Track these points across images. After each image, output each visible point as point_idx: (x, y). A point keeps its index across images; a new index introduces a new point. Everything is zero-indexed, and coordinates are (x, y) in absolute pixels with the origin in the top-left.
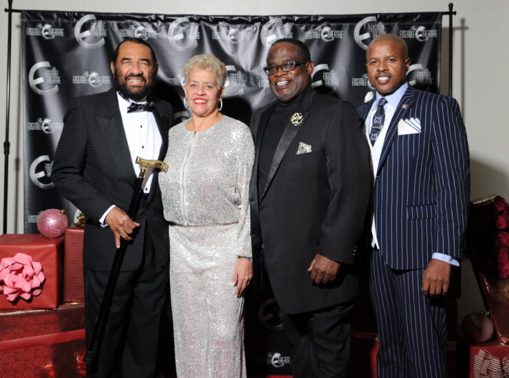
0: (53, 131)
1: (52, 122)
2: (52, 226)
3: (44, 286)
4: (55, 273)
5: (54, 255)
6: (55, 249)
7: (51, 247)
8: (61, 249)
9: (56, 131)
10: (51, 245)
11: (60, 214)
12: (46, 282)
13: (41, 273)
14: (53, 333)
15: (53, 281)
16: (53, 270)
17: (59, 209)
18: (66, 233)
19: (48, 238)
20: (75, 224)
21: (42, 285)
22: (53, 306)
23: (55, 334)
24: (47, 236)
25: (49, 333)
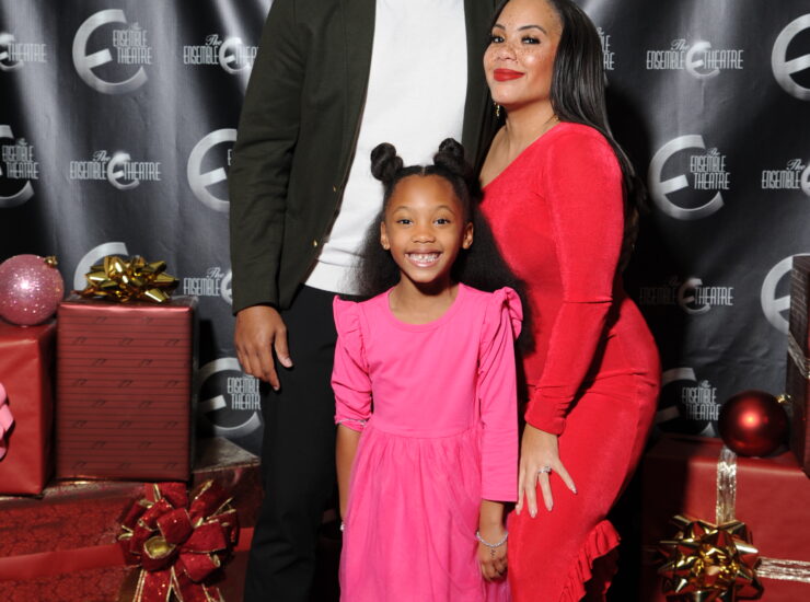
0: (20, 64)
1: (17, 41)
2: (28, 296)
3: (12, 439)
4: (36, 408)
5: (34, 364)
6: (36, 352)
7: (29, 347)
8: (50, 350)
9: (26, 63)
10: (26, 342)
11: (45, 267)
12: (16, 431)
13: (5, 406)
14: (34, 552)
15: (32, 428)
16: (32, 401)
17: (43, 255)
18: (60, 313)
19: (17, 326)
20: (78, 293)
21: (8, 434)
22: (34, 488)
23: (39, 555)
24: (14, 320)
25: (24, 553)
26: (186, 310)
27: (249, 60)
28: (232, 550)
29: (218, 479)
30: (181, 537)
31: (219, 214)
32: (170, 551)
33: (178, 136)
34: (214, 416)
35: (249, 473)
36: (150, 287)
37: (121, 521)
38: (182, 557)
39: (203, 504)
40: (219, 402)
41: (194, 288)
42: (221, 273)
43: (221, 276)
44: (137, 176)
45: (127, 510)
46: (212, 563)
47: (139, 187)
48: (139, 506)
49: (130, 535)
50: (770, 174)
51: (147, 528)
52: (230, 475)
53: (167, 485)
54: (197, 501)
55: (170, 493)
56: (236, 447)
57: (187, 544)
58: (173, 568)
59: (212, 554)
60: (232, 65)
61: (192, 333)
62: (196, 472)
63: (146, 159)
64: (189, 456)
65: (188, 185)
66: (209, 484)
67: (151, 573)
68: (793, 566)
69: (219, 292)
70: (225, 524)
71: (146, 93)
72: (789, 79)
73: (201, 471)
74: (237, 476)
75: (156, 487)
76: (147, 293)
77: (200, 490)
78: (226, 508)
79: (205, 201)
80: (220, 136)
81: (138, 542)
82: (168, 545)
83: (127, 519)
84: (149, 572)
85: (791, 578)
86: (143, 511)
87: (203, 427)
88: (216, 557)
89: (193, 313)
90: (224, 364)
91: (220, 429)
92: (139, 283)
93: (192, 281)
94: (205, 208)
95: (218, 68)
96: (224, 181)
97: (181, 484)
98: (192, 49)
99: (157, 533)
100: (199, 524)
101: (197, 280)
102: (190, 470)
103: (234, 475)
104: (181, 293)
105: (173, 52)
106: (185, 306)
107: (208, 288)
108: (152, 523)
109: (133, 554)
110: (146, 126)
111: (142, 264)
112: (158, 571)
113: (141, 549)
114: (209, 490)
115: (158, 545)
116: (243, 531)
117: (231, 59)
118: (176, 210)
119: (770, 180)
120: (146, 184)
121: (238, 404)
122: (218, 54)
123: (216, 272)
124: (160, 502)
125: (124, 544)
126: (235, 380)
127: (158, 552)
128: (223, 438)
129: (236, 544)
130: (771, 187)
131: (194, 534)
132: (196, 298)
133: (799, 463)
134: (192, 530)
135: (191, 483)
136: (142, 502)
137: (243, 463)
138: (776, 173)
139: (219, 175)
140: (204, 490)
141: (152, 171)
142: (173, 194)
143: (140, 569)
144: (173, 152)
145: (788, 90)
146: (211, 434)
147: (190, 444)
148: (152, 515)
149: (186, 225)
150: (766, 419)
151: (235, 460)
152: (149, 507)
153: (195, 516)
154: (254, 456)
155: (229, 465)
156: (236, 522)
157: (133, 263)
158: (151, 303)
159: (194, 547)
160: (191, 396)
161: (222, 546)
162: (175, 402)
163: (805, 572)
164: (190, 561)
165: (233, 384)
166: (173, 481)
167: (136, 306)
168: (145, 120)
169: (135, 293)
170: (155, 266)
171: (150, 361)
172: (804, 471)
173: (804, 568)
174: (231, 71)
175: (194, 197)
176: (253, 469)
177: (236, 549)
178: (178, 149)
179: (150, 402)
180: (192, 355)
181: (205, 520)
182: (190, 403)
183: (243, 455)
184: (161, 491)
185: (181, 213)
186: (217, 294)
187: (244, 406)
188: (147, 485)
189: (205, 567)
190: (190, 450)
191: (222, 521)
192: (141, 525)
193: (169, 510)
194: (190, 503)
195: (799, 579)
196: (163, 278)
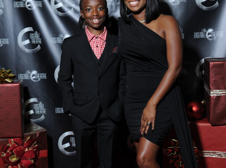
26: (19, 84)
27: (35, 5)
28: (37, 157)
29: (32, 136)
30: (21, 155)
31: (28, 54)
32: (18, 159)
33: (14, 30)
34: (30, 116)
35: (41, 134)
36: (7, 78)
37: (2, 151)
38: (22, 161)
39: (27, 144)
40: (32, 112)
41: (22, 77)
42: (30, 72)
43: (30, 73)
44: (2, 43)
45: (4, 147)
46: (31, 162)
47: (3, 46)
48: (7, 146)
49: (5, 155)
50: (197, 33)
51: (10, 153)
52: (36, 134)
53: (15, 139)
54: (25, 143)
55: (17, 141)
56: (38, 126)
57: (23, 157)
58: (19, 164)
59: (31, 159)
60: (29, 7)
61: (21, 91)
62: (25, 134)
63: (4, 37)
64: (22, 130)
65: (18, 45)
66: (29, 138)
67: (12, 166)
68: (208, 152)
69: (30, 78)
70: (35, 150)
71: (3, 17)
72: (201, 4)
73: (26, 134)
74: (38, 135)
75: (12, 140)
76: (6, 80)
77: (26, 140)
78: (35, 145)
79: (24, 50)
80: (27, 30)
81: (8, 157)
82: (17, 157)
83: (4, 150)
84: (11, 166)
85: (208, 156)
86: (8, 147)
87: (26, 120)
88: (32, 160)
89: (20, 85)
90: (32, 100)
91: (32, 120)
92: (3, 77)
93: (21, 75)
94: (24, 52)
95: (25, 8)
96: (29, 44)
97: (20, 138)
98: (17, 3)
99: (13, 154)
100: (26, 150)
101: (22, 75)
102: (23, 134)
103: (37, 135)
104: (18, 79)
105: (11, 4)
106: (18, 83)
107: (26, 77)
108: (11, 151)
109: (6, 161)
110: (4, 27)
111: (4, 71)
112: (14, 166)
113: (8, 159)
114: (29, 140)
115: (14, 158)
116: (40, 151)
117: (29, 5)
118: (15, 53)
119: (197, 35)
120: (5, 46)
121: (38, 112)
122: (25, 4)
123: (28, 72)
124: (14, 144)
125: (3, 158)
126: (36, 105)
127: (14, 160)
128: (33, 123)
129: (38, 155)
130: (197, 37)
131: (25, 154)
132: (22, 81)
133: (209, 121)
134: (24, 152)
135: (23, 138)
136: (8, 145)
137: (39, 131)
138: (198, 33)
139: (27, 42)
140: (27, 139)
141: (6, 41)
142: (13, 48)
143: (8, 165)
144: (12, 35)
145: (201, 7)
146: (30, 122)
147: (22, 126)
148: (11, 148)
149: (18, 58)
150: (198, 109)
151: (37, 130)
152: (10, 146)
153: (25, 148)
154: (43, 128)
155: (35, 131)
156: (38, 149)
157: (1, 70)
158: (7, 83)
159: (25, 158)
160: (22, 111)
161: (34, 157)
162: (17, 113)
163: (212, 154)
164: (24, 162)
165: (36, 106)
166: (17, 137)
167: (3, 84)
168: (3, 25)
169: (2, 80)
170: (8, 71)
171: (8, 101)
172: (210, 124)
173: (212, 153)
174: (29, 9)
175: (20, 49)
176: (42, 132)
177: (38, 157)
178: (14, 34)
179: (9, 114)
180: (21, 98)
181: (28, 149)
182: (22, 113)
183: (40, 128)
184: (14, 141)
185: (16, 54)
186: (29, 79)
187: (39, 113)
188: (9, 139)
189: (29, 164)
190: (22, 128)
191: (34, 149)
192: (8, 152)
193: (17, 147)
194: (23, 144)
195: (210, 156)
196: (11, 75)
